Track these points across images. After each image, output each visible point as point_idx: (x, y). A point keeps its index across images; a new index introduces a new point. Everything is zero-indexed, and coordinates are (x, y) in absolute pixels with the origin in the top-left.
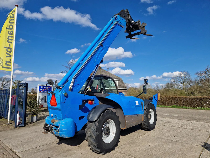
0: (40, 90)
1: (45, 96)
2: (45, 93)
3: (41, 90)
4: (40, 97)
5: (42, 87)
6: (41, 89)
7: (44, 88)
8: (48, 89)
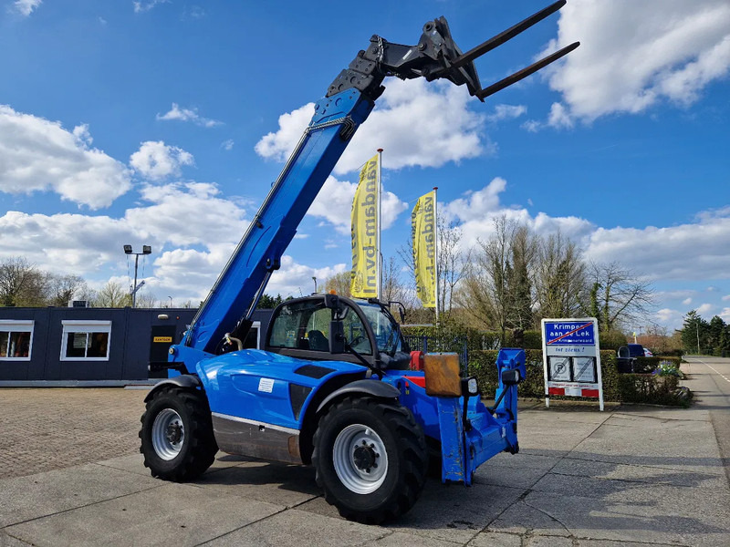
0: (548, 337)
1: (571, 359)
2: (568, 347)
3: (554, 337)
4: (552, 359)
5: (556, 326)
6: (552, 334)
7: (564, 331)
8: (579, 333)
